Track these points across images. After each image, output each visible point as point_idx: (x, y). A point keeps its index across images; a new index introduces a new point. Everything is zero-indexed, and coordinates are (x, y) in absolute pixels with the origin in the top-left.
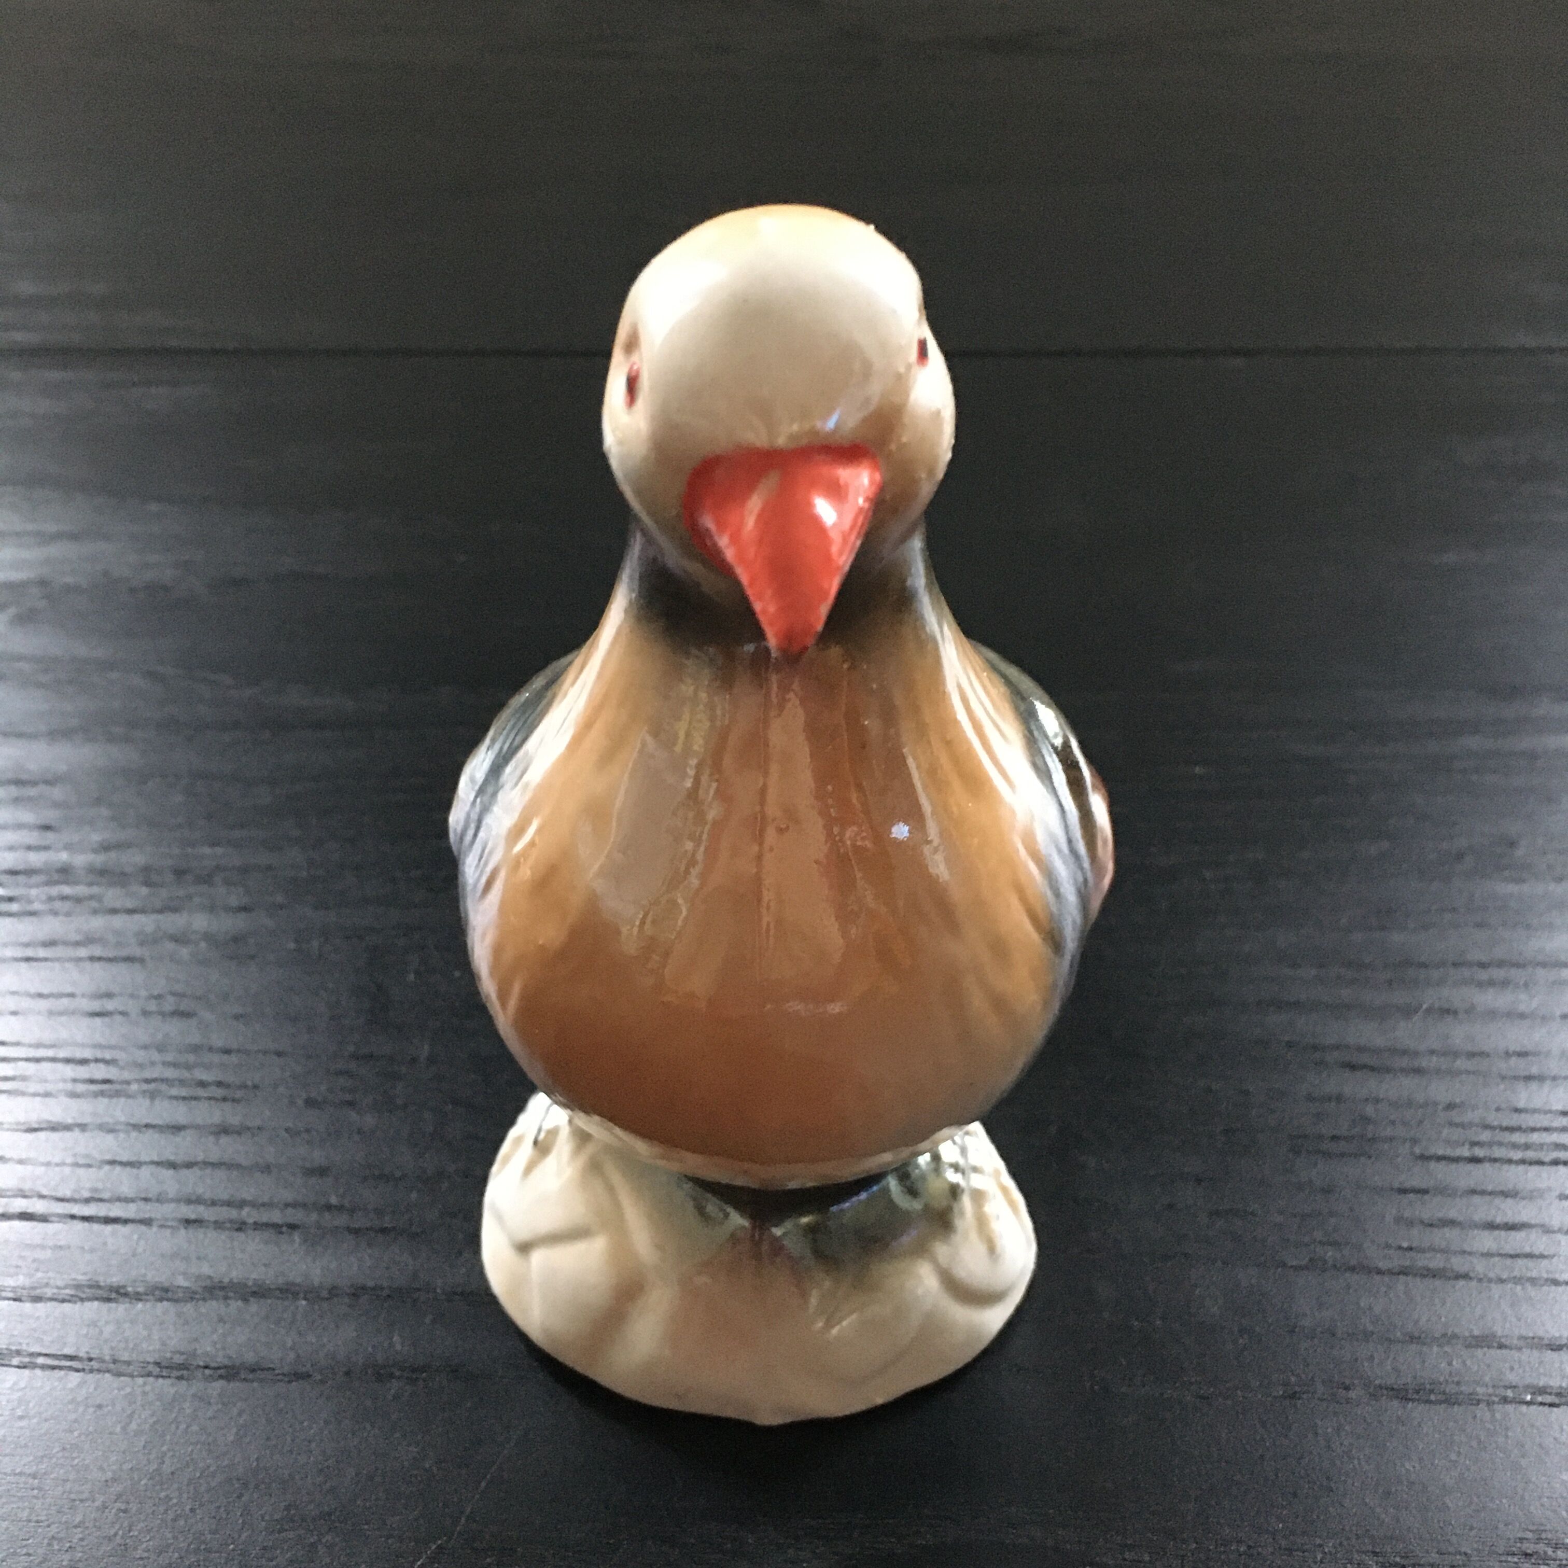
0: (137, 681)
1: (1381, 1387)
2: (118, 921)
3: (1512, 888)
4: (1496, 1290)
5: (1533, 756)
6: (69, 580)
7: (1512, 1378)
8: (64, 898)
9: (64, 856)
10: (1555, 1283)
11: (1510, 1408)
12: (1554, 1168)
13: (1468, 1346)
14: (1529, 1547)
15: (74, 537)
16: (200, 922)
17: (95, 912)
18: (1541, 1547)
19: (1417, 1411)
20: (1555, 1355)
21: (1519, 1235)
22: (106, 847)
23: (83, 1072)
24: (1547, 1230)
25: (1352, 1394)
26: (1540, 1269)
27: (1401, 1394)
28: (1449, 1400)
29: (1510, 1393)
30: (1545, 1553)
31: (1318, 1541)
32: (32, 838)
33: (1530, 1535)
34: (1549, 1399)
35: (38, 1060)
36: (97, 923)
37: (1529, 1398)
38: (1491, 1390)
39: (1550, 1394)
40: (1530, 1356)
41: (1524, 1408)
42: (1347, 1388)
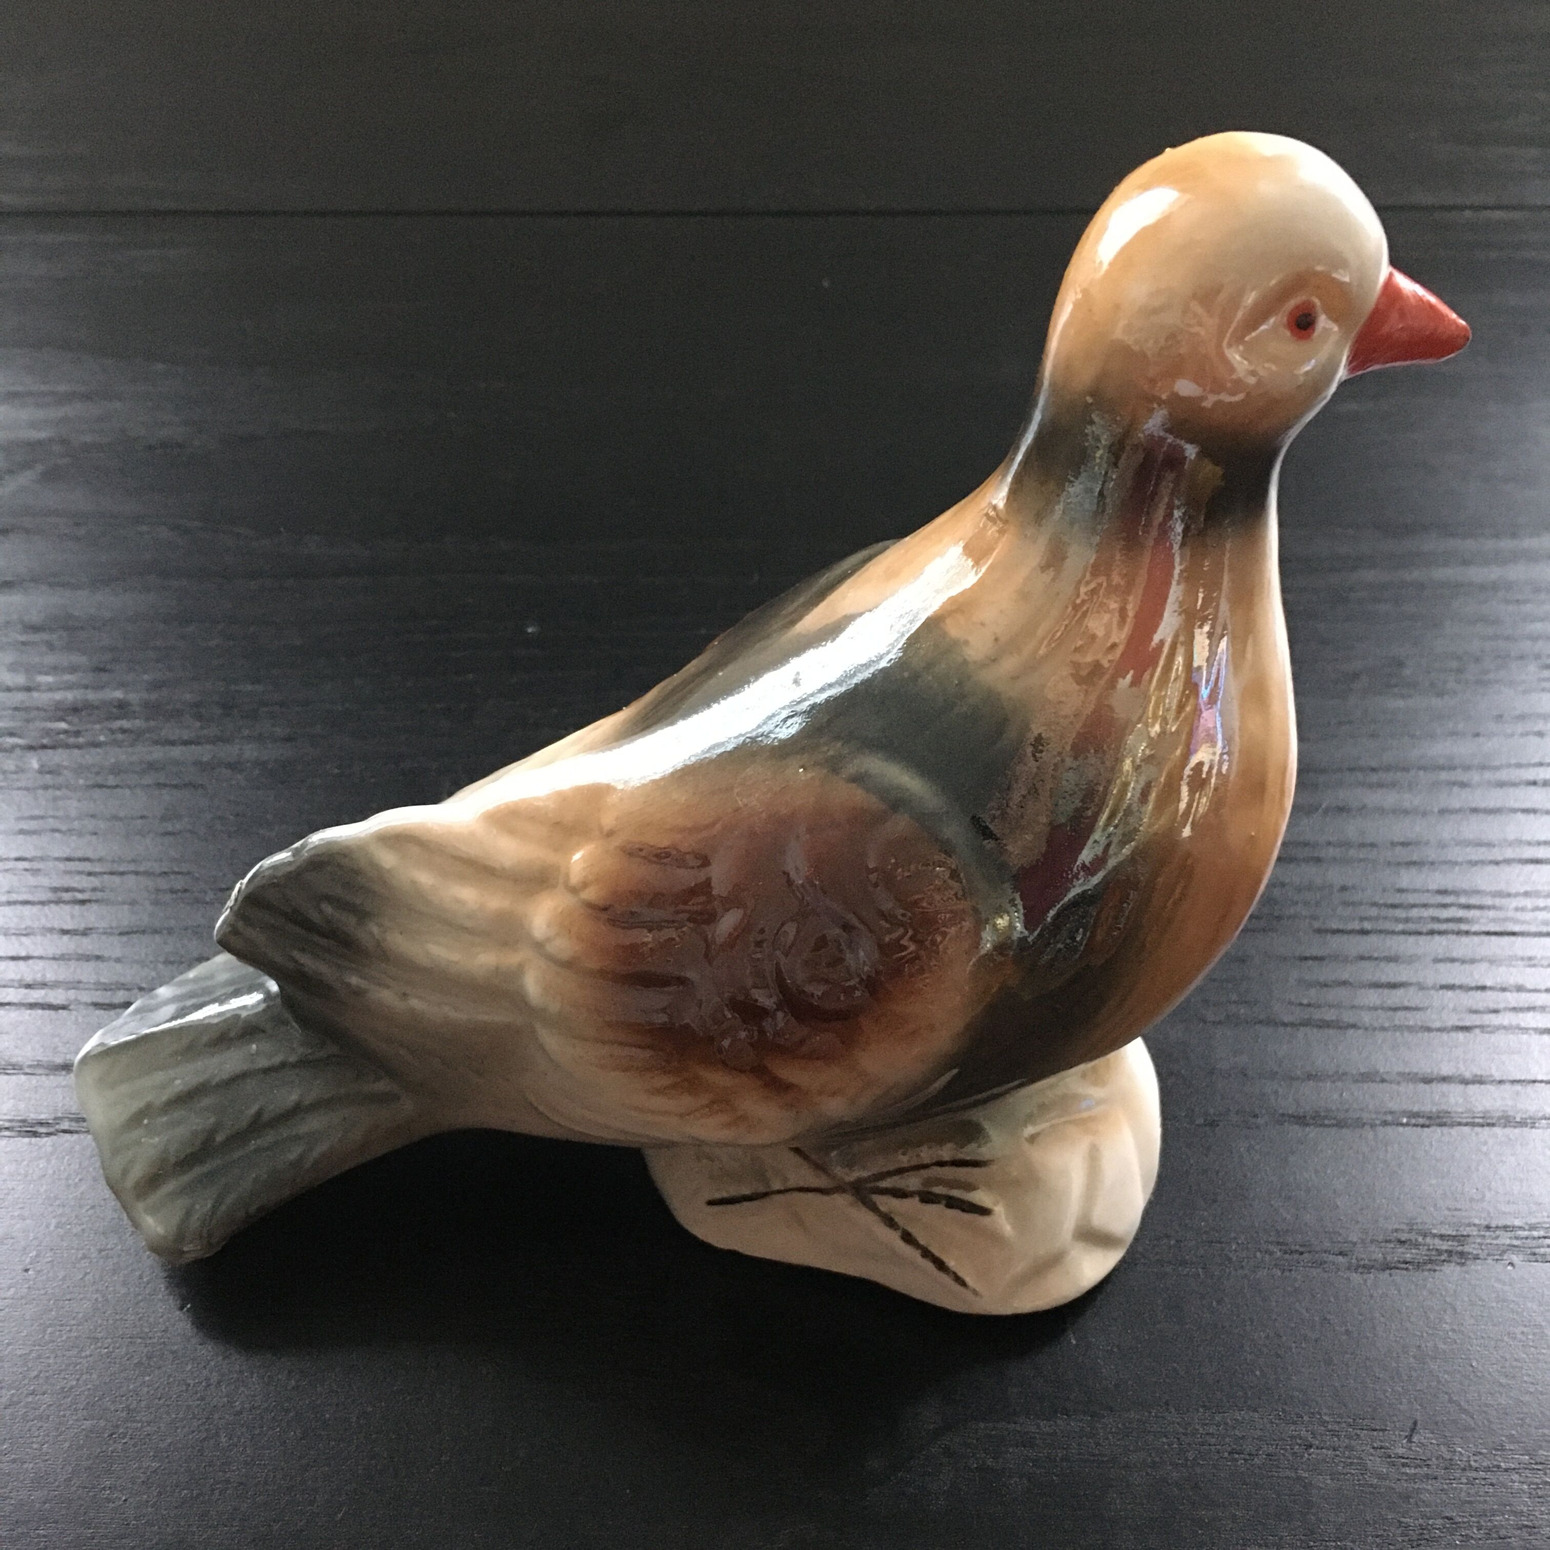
0: (164, 533)
1: (1283, 1115)
2: (176, 752)
3: (1400, 703)
4: (1380, 1036)
5: (1421, 586)
6: (88, 438)
7: (1393, 1105)
8: (124, 731)
9: (119, 694)
10: (1429, 1029)
11: (1389, 1130)
12: (1429, 937)
13: (1356, 1081)
14: (1404, 1237)
15: (87, 397)
16: (250, 751)
17: (156, 743)
18: (1413, 1236)
19: (1312, 1132)
20: (1427, 1087)
21: (1400, 992)
22: (156, 686)
23: (163, 883)
24: (1421, 987)
25: (1260, 1121)
26: (1413, 1019)
27: (1301, 1120)
28: (1340, 1124)
29: (1389, 1118)
30: (1416, 1240)
31: (1233, 1235)
32: (89, 678)
33: (1404, 1227)
34: (1421, 1121)
35: (122, 874)
36: (158, 753)
37: (1405, 1120)
38: (1374, 1116)
39: (1423, 1117)
40: (1406, 1089)
41: (1401, 1129)
42: (1256, 1116)
